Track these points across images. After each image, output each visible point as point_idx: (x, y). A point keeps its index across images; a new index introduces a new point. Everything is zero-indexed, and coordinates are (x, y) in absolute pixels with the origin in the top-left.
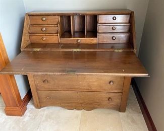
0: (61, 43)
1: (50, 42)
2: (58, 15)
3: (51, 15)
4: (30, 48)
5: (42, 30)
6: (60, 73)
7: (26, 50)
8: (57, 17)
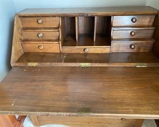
0: (63, 52)
1: (49, 51)
2: (59, 16)
3: (49, 16)
4: (23, 62)
5: (38, 35)
6: (68, 114)
7: (17, 64)
8: (57, 18)
